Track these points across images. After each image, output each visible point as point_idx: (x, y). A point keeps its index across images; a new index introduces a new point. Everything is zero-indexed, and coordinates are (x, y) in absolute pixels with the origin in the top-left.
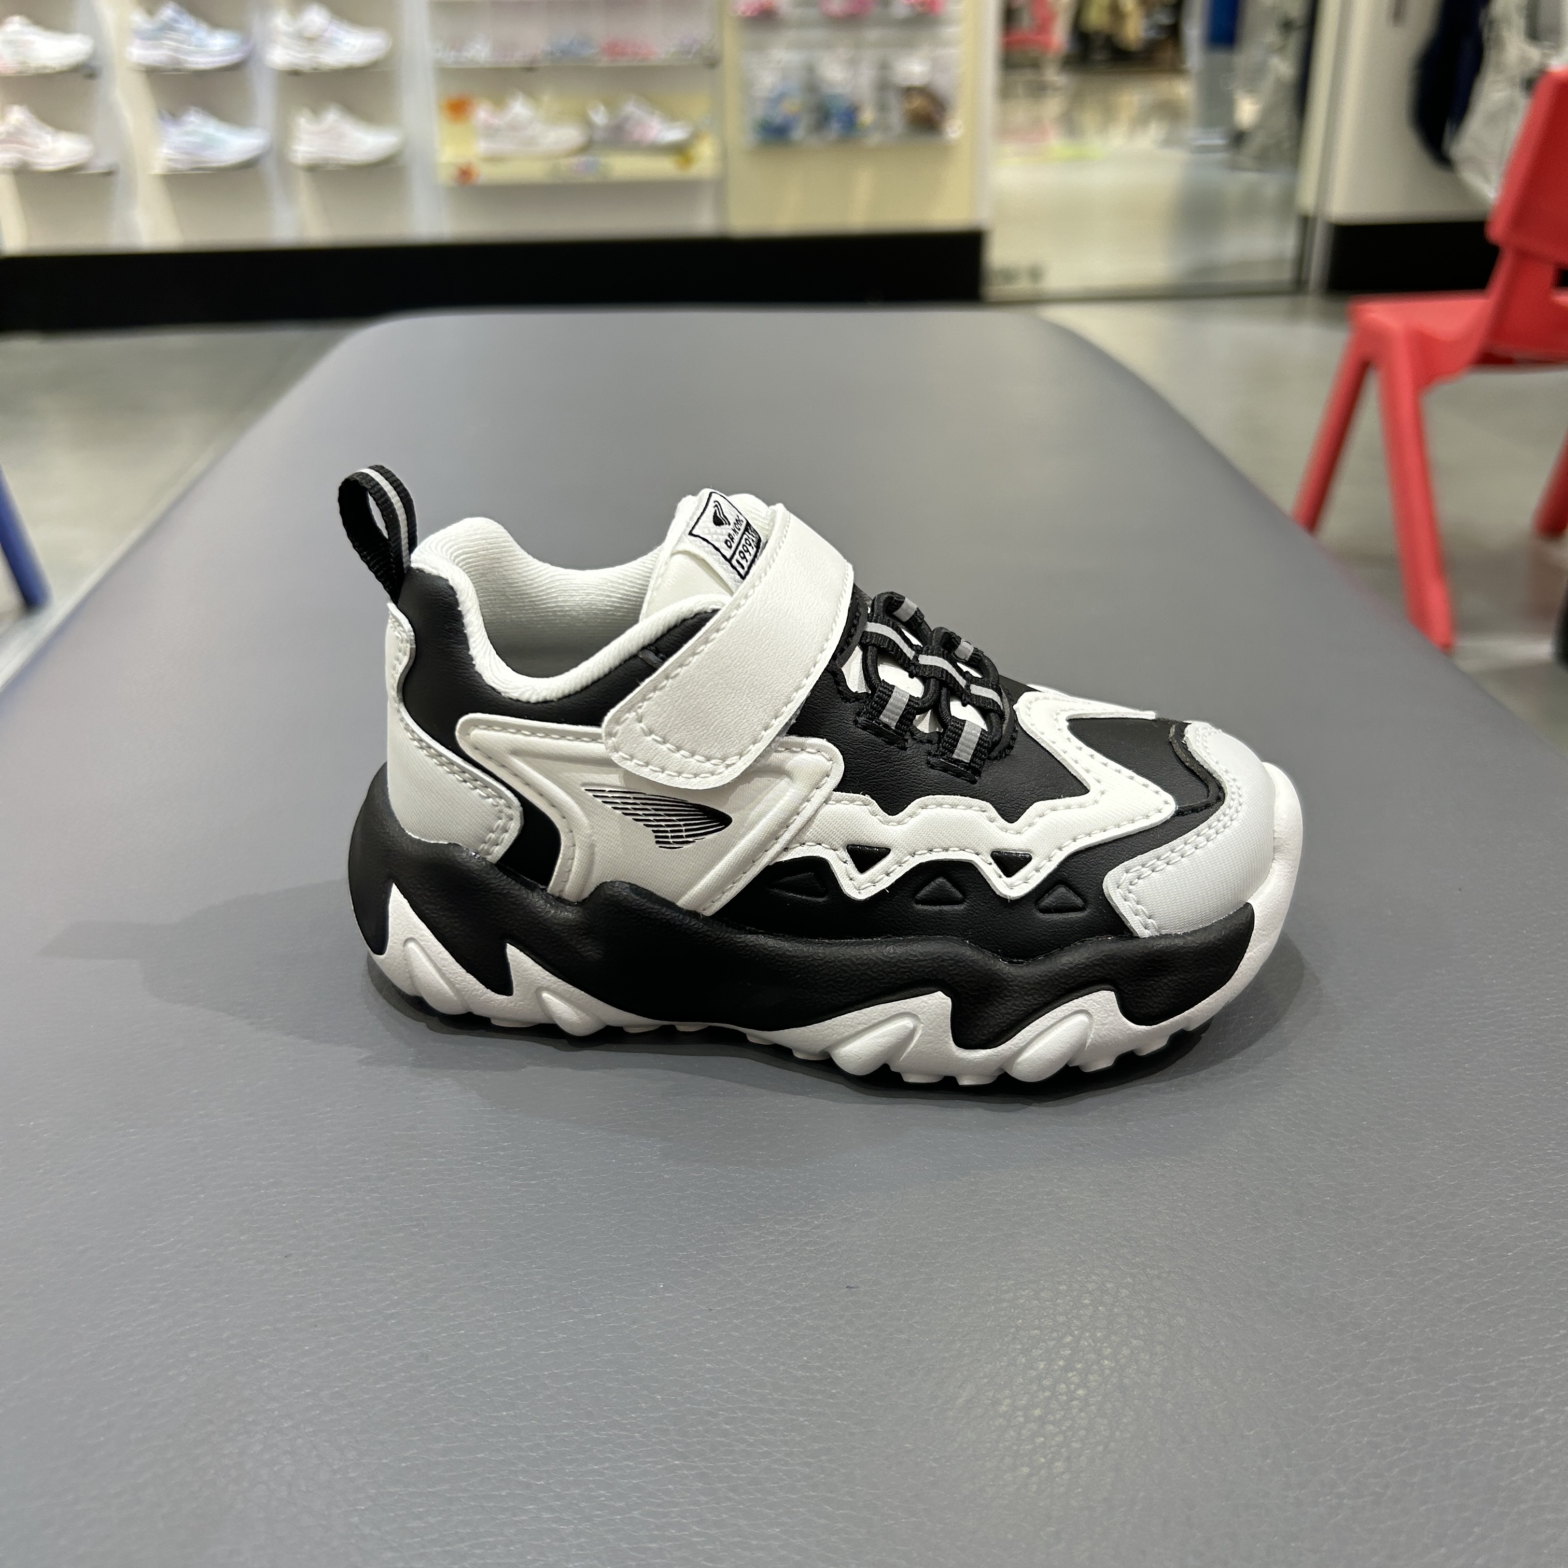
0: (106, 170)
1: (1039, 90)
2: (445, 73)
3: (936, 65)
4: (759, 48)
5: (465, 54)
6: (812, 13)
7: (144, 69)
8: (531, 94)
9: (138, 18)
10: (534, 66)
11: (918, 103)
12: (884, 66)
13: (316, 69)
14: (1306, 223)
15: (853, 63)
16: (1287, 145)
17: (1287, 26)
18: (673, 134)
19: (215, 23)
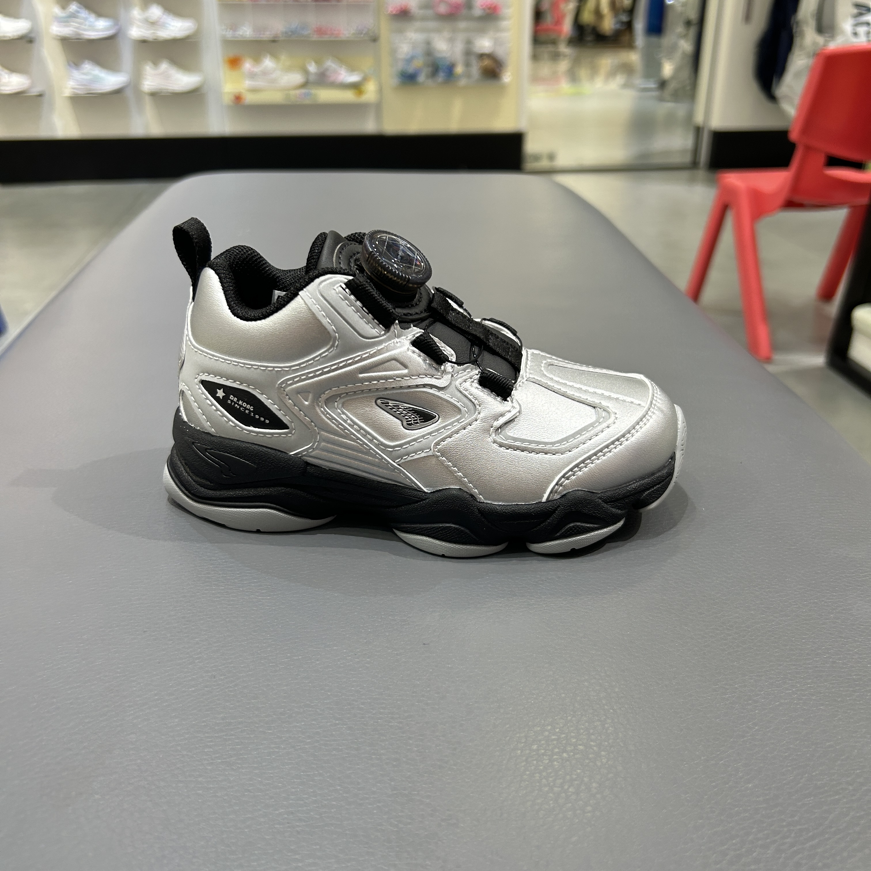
0: (38, 94)
1: (556, 57)
2: (227, 43)
3: (497, 42)
4: (400, 31)
5: (238, 33)
6: (429, 12)
7: (59, 38)
8: (274, 56)
9: (57, 10)
10: (276, 39)
11: (487, 62)
12: (469, 42)
13: (155, 39)
14: (698, 131)
15: (451, 40)
16: (688, 88)
17: (688, 23)
18: (354, 78)
19: (100, 15)
